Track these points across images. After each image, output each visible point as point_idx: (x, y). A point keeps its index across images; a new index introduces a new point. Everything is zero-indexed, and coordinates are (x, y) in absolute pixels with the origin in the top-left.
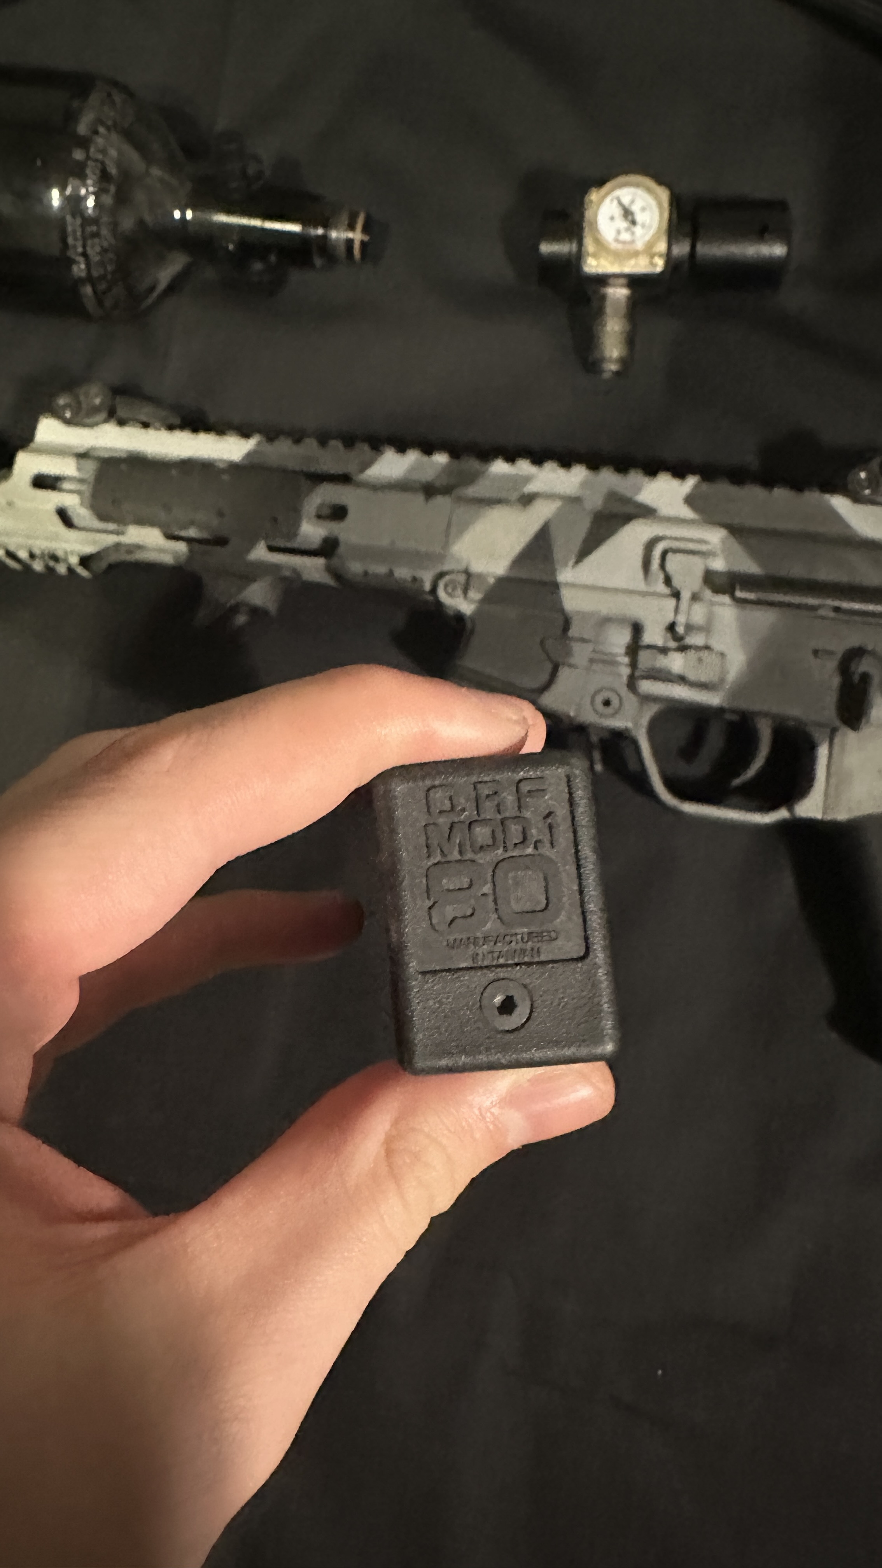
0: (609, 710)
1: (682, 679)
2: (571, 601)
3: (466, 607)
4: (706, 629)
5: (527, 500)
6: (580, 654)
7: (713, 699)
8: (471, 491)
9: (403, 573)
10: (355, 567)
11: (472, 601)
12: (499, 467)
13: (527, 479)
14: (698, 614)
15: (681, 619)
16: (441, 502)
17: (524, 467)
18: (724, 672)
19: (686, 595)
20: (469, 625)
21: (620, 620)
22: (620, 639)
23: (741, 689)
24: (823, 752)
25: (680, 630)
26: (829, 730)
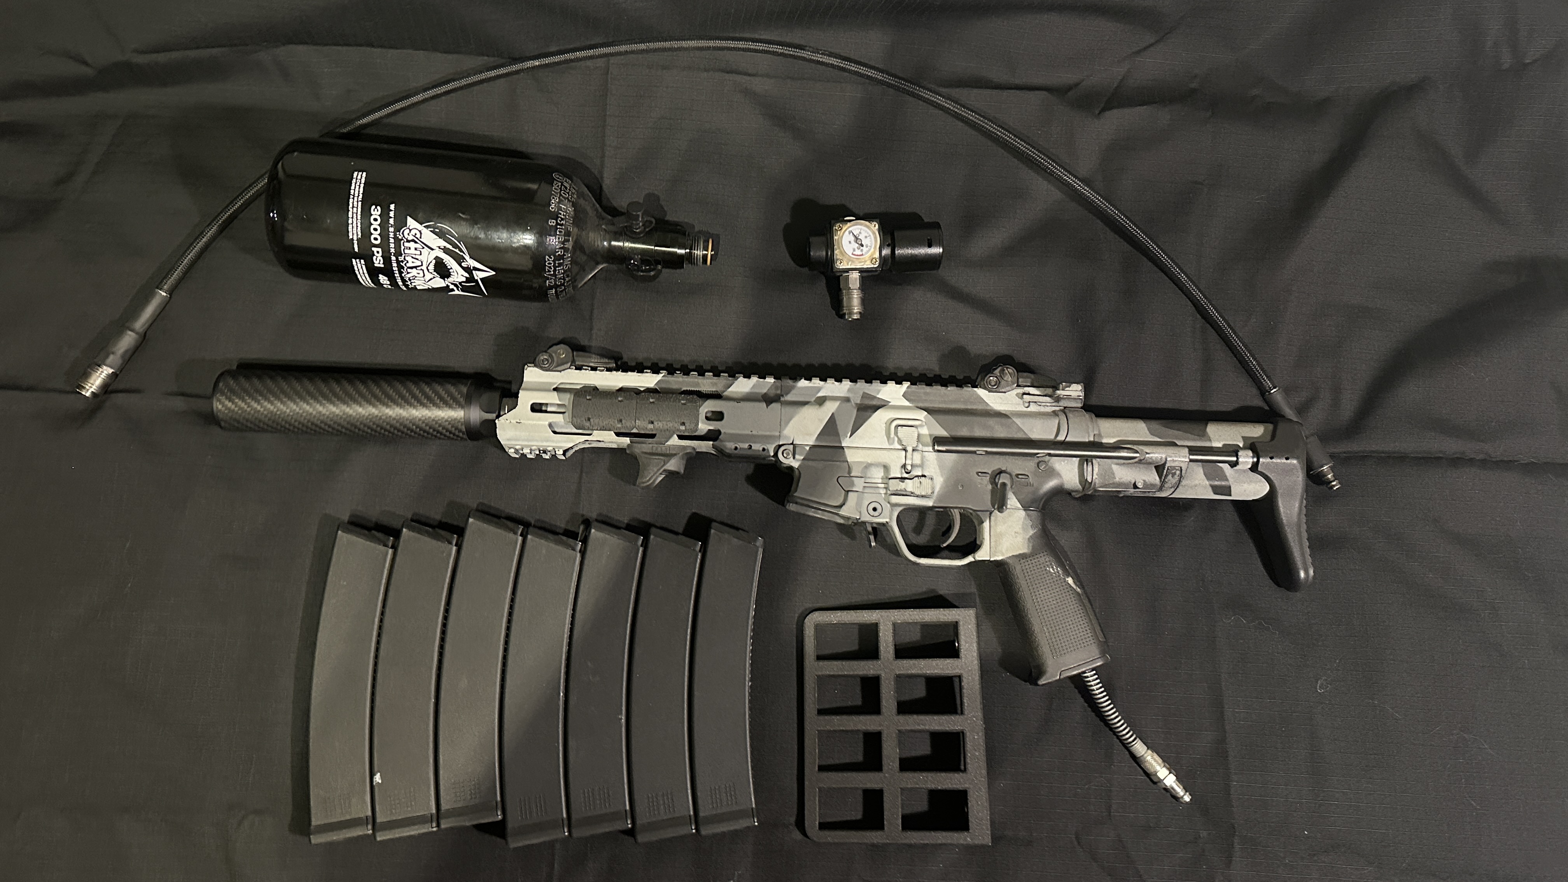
0: (876, 514)
1: (912, 494)
2: (851, 456)
3: (796, 464)
4: (921, 466)
5: (821, 401)
6: (859, 484)
7: (930, 503)
8: (789, 398)
9: (757, 447)
10: (730, 446)
11: (798, 460)
12: (803, 383)
13: (819, 389)
14: (917, 458)
15: (909, 462)
16: (775, 406)
17: (816, 382)
18: (933, 488)
19: (910, 449)
20: (797, 472)
21: (876, 465)
22: (877, 475)
23: (941, 497)
24: (986, 525)
25: (909, 468)
26: (989, 513)
